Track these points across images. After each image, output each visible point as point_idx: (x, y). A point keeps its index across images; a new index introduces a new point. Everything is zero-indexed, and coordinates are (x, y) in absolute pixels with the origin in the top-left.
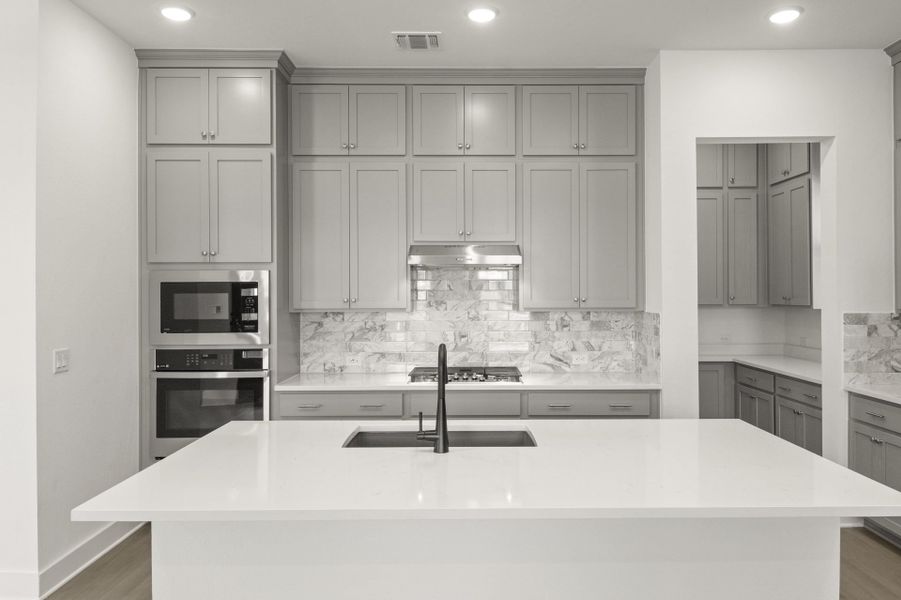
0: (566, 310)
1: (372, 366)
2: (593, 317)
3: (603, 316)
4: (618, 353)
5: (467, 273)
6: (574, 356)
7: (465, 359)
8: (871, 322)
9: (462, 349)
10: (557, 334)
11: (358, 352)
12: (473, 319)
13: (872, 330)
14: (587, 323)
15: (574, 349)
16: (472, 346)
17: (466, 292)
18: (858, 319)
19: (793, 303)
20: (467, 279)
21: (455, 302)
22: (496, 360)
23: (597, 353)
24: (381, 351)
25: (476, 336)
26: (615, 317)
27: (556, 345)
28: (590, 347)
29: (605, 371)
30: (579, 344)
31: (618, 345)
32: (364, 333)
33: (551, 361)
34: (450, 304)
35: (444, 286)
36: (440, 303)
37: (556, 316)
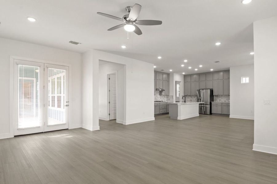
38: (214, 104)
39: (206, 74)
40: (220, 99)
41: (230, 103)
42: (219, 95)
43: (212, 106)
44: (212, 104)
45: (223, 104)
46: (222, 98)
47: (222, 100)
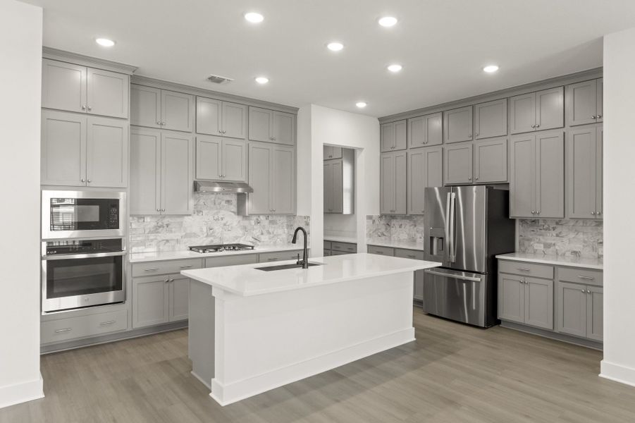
0: (259, 215)
1: (161, 248)
2: (270, 218)
3: (274, 218)
4: (280, 235)
5: (213, 196)
6: (262, 237)
7: (212, 241)
8: (374, 219)
9: (211, 236)
10: (255, 227)
11: (152, 240)
12: (216, 220)
13: (374, 221)
14: (268, 221)
15: (262, 234)
16: (216, 234)
17: (212, 206)
18: (370, 217)
19: (333, 211)
20: (213, 199)
21: (206, 211)
22: (227, 241)
23: (272, 235)
24: (167, 238)
25: (218, 228)
26: (279, 218)
27: (254, 232)
28: (269, 233)
29: (275, 244)
30: (264, 232)
31: (280, 231)
32: (157, 229)
33: (253, 240)
34: (205, 212)
35: (201, 202)
36: (199, 212)
37: (255, 218)
38: (513, 268)
39: (473, 107)
40: (550, 237)
41: (601, 271)
42: (545, 220)
43: (501, 277)
44: (502, 267)
45: (562, 275)
46: (557, 236)
47: (557, 247)
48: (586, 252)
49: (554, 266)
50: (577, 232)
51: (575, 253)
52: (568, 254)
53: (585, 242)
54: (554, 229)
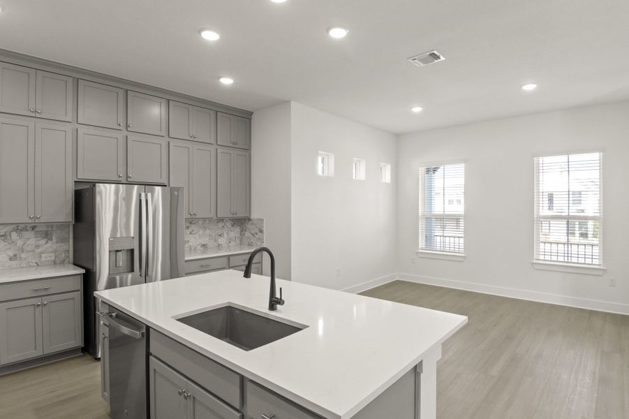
46: (191, 233)
47: (190, 243)
48: (211, 244)
49: (229, 257)
50: (205, 228)
51: (204, 246)
52: (199, 247)
53: (210, 236)
54: (188, 228)
